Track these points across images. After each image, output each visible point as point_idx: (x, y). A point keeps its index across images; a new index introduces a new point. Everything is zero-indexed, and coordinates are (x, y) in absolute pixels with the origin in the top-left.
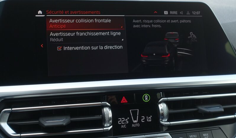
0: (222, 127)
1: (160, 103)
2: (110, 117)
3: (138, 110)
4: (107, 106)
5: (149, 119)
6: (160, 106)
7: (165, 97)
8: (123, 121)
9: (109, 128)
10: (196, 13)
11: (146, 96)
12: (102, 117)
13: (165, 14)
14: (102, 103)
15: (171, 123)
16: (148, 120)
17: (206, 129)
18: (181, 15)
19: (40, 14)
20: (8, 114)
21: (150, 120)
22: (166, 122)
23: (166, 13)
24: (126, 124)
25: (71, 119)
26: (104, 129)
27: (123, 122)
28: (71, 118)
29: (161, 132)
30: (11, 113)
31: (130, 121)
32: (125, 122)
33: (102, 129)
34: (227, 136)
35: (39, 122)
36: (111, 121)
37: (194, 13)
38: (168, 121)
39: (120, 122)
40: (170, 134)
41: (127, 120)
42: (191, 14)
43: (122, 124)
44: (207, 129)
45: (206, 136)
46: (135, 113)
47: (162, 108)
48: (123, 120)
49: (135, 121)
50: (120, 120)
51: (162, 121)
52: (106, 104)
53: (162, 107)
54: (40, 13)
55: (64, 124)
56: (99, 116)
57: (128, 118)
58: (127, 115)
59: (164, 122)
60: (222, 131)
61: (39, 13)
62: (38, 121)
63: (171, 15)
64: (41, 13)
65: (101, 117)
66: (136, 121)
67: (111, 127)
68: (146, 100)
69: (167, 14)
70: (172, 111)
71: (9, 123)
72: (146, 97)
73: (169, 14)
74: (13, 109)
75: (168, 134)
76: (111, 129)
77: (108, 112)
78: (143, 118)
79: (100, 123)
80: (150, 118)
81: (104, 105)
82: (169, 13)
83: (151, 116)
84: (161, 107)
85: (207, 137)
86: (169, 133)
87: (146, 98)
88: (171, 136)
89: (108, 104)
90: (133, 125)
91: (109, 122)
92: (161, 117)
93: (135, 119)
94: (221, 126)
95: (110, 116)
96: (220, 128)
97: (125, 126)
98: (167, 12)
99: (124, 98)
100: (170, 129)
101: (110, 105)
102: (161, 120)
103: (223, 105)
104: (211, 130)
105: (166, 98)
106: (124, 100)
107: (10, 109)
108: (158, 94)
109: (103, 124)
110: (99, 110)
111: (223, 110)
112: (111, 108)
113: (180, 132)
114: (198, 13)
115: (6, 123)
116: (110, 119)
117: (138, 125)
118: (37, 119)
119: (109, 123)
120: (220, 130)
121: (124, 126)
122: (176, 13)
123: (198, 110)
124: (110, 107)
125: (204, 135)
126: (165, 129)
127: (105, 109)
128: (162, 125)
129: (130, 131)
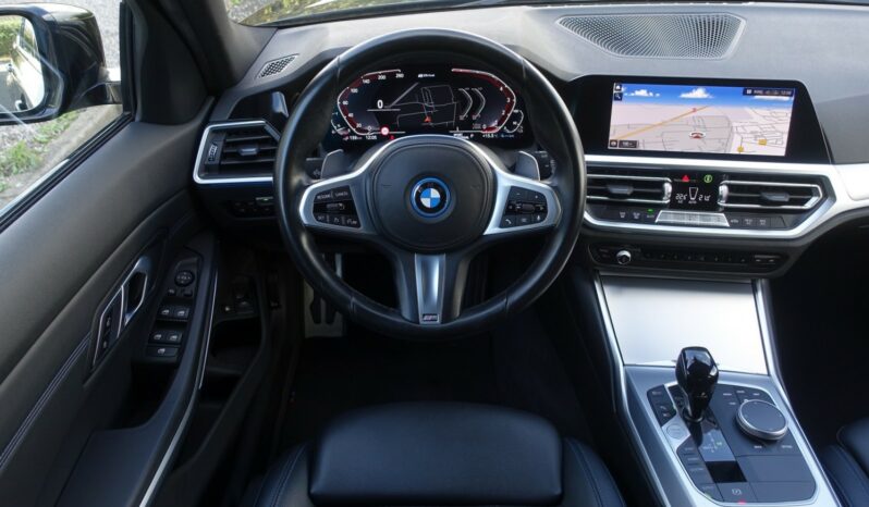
0: (784, 216)
1: (722, 185)
3: (698, 188)
4: (668, 182)
5: (707, 199)
6: (720, 187)
7: (728, 180)
8: (680, 197)
9: (667, 202)
10: (785, 93)
11: (708, 177)
14: (664, 178)
15: (729, 205)
19: (618, 90)
24: (683, 200)
25: (634, 190)
26: (663, 202)
29: (716, 212)
31: (688, 198)
32: (683, 198)
33: (661, 202)
35: (607, 188)
36: (669, 196)
38: (725, 203)
39: (678, 198)
41: (685, 197)
43: (679, 200)
44: (766, 216)
45: (763, 222)
46: (693, 191)
48: (681, 195)
49: (692, 198)
50: (678, 196)
53: (723, 190)
55: (627, 193)
57: (686, 195)
58: (685, 191)
59: (722, 203)
65: (661, 191)
67: (669, 201)
68: (707, 181)
70: (733, 194)
75: (723, 215)
77: (668, 188)
78: (701, 197)
79: (660, 196)
81: (666, 181)
83: (710, 196)
86: (725, 214)
87: (708, 179)
88: (727, 217)
89: (669, 180)
90: (690, 202)
91: (667, 196)
92: (719, 198)
95: (669, 191)
96: (781, 217)
99: (686, 177)
100: (727, 211)
101: (671, 181)
102: (718, 201)
103: (789, 195)
104: (770, 217)
106: (686, 179)
108: (721, 177)
109: (662, 197)
110: (660, 185)
111: (787, 200)
113: (737, 215)
116: (669, 194)
117: (695, 202)
121: (681, 201)
122: (761, 92)
123: (760, 196)
124: (671, 183)
125: (761, 220)
126: (721, 209)
127: (665, 184)
128: (719, 206)
129: (686, 206)
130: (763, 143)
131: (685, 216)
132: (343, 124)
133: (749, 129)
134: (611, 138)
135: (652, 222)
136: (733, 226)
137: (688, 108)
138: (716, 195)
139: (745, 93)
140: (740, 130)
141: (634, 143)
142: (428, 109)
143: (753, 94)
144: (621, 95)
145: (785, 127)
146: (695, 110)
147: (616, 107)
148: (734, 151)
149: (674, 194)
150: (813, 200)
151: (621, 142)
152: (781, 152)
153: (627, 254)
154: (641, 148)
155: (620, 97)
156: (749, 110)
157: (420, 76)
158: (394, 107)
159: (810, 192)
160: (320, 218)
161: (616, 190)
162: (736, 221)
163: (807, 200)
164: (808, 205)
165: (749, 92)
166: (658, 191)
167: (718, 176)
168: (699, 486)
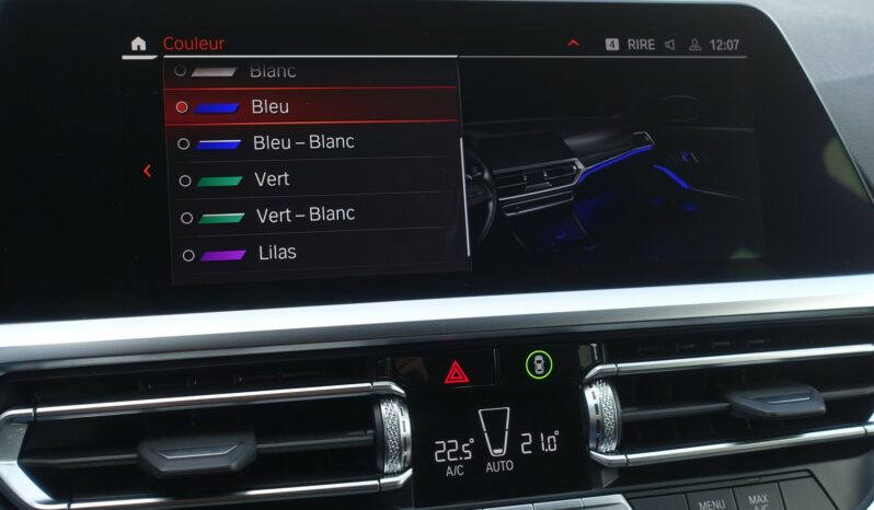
1: (591, 383)
2: (405, 438)
3: (508, 409)
4: (392, 396)
5: (550, 443)
6: (588, 393)
7: (609, 362)
8: (451, 453)
9: (402, 479)
10: (723, 46)
11: (538, 358)
12: (374, 435)
13: (609, 48)
14: (375, 384)
15: (630, 457)
16: (546, 447)
17: (760, 477)
18: (669, 52)
19: (139, 52)
20: (23, 430)
21: (552, 447)
22: (612, 453)
23: (612, 44)
24: (463, 462)
25: (260, 446)
26: (383, 481)
27: (453, 455)
28: (258, 443)
29: (594, 490)
30: (34, 424)
31: (480, 452)
32: (459, 453)
33: (376, 482)
34: (837, 504)
35: (140, 458)
36: (408, 453)
37: (717, 45)
38: (619, 451)
39: (440, 456)
40: (628, 499)
41: (466, 448)
42: (707, 49)
43: (448, 463)
44: (763, 480)
45: (760, 505)
46: (495, 422)
47: (597, 401)
48: (453, 446)
49: (496, 451)
50: (441, 447)
51: (596, 450)
52: (388, 388)
53: (599, 398)
54: (139, 47)
55: (234, 465)
56: (363, 432)
57: (472, 441)
58: (464, 430)
59: (607, 454)
60: (817, 485)
61: (134, 48)
62: (135, 456)
63: (633, 52)
64: (143, 48)
65: (371, 438)
66: (500, 451)
67: (409, 473)
68: (538, 373)
69: (617, 48)
70: (636, 413)
71: (24, 461)
72: (539, 362)
73: (624, 48)
74: (40, 410)
75: (619, 498)
76: (408, 481)
77: (396, 419)
78: (527, 439)
79: (369, 459)
80: (552, 440)
81: (384, 392)
82: (623, 44)
83: (557, 433)
84: (595, 398)
85: (764, 508)
86: (623, 493)
87: (539, 366)
88: (630, 504)
89: (395, 388)
90: (490, 467)
91: (400, 456)
92: (593, 434)
93: (497, 444)
94: (811, 467)
95: (402, 433)
96: (812, 475)
97: (461, 470)
98: (616, 41)
99: (456, 367)
100: (627, 479)
101: (402, 392)
102: (592, 445)
103: (821, 389)
104: (778, 481)
105: (613, 366)
106: (456, 375)
107: (30, 411)
108: (583, 351)
109: (379, 463)
110: (363, 411)
111: (823, 408)
112: (407, 402)
113: (665, 491)
114: (732, 44)
115: (15, 462)
116: (403, 445)
117: (509, 465)
118: (132, 445)
119: (400, 458)
120: (811, 479)
121: (457, 468)
122: (648, 44)
123: (730, 409)
124: (403, 398)
125: (753, 500)
126: (607, 480)
127: (383, 408)
128: (599, 466)
129: (477, 487)
138: (578, 425)
149: (422, 440)
161: (177, 459)
166: (359, 438)
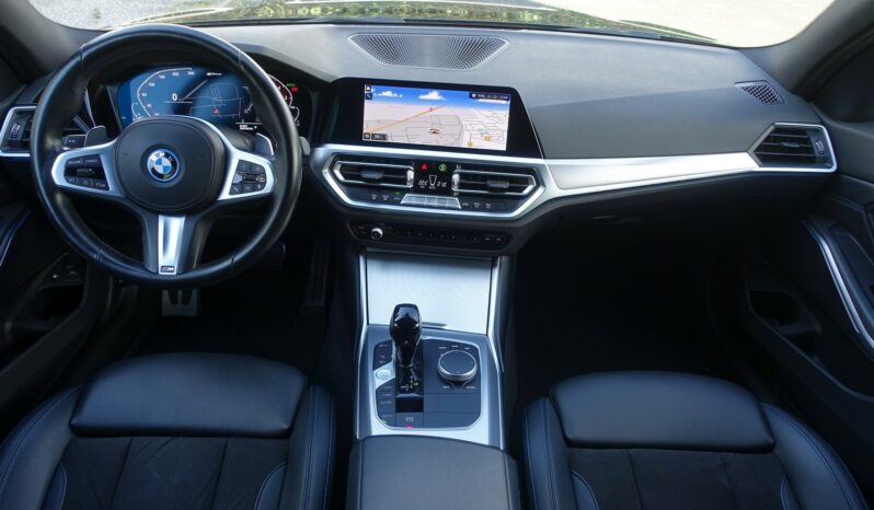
0: (506, 201)
1: (454, 173)
3: (436, 176)
4: (410, 170)
5: (444, 185)
6: (453, 176)
8: (422, 183)
9: (410, 186)
11: (442, 166)
14: (407, 166)
15: (461, 190)
19: (369, 90)
20: (341, 165)
24: (424, 186)
25: (384, 175)
26: (406, 186)
29: (451, 196)
30: (343, 165)
31: (429, 185)
32: (424, 184)
33: (404, 186)
35: (359, 174)
38: (457, 189)
39: (419, 183)
40: (459, 199)
41: (426, 183)
43: (421, 185)
46: (433, 178)
50: (420, 181)
52: (410, 168)
53: (456, 177)
55: (379, 178)
57: (427, 181)
58: (426, 179)
59: (455, 189)
65: (405, 177)
66: (433, 185)
67: (412, 185)
70: (464, 182)
74: (344, 162)
75: (457, 199)
77: (411, 175)
78: (439, 183)
79: (404, 181)
81: (408, 168)
83: (446, 183)
87: (443, 168)
89: (412, 168)
90: (430, 187)
92: (454, 185)
93: (432, 183)
95: (412, 177)
99: (425, 165)
100: (461, 196)
102: (452, 187)
105: (459, 170)
106: (425, 167)
107: (342, 162)
108: (453, 166)
110: (404, 172)
111: (508, 187)
112: (416, 172)
113: (468, 199)
116: (412, 180)
117: (434, 188)
118: (360, 171)
119: (411, 182)
124: (413, 171)
126: (455, 194)
127: (409, 172)
128: (453, 192)
129: (427, 191)
130: (488, 139)
131: (425, 200)
132: (143, 114)
133: (476, 127)
134: (365, 131)
135: (398, 203)
136: (464, 208)
137: (426, 108)
138: (450, 183)
139: (471, 97)
140: (469, 128)
141: (384, 136)
142: (216, 102)
143: (477, 97)
144: (371, 95)
145: (505, 126)
146: (431, 110)
147: (368, 105)
148: (465, 145)
149: (416, 181)
150: (530, 188)
151: (373, 135)
152: (503, 147)
153: (380, 231)
154: (390, 140)
155: (370, 97)
156: (474, 111)
157: (209, 74)
158: (187, 100)
159: (526, 182)
160: (71, 180)
161: (367, 175)
162: (467, 204)
163: (525, 188)
164: (526, 192)
165: (474, 95)
166: (402, 177)
167: (451, 164)
168: (380, 415)
